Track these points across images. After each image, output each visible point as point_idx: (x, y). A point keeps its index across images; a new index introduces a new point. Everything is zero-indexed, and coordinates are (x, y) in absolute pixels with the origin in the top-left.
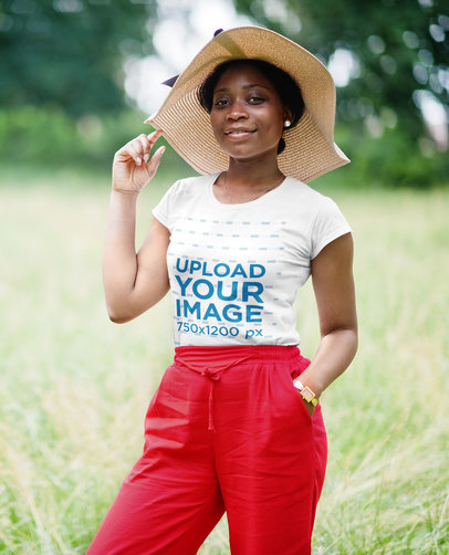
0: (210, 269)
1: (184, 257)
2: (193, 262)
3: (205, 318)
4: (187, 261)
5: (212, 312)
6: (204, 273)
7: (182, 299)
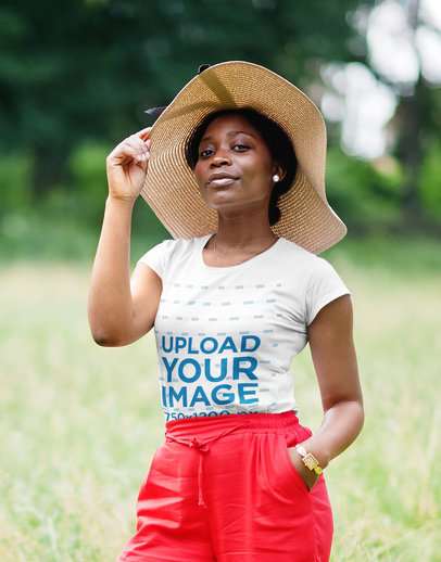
0: (196, 346)
1: (168, 333)
2: (178, 339)
3: (192, 405)
4: (172, 338)
5: (200, 396)
6: (190, 352)
7: (167, 386)
